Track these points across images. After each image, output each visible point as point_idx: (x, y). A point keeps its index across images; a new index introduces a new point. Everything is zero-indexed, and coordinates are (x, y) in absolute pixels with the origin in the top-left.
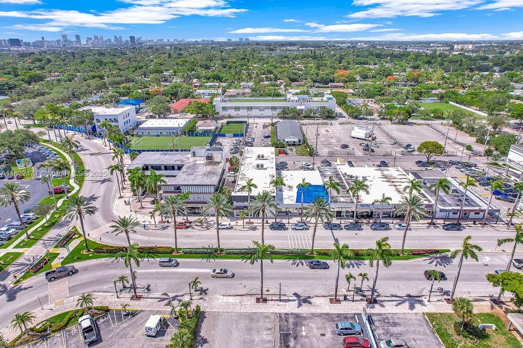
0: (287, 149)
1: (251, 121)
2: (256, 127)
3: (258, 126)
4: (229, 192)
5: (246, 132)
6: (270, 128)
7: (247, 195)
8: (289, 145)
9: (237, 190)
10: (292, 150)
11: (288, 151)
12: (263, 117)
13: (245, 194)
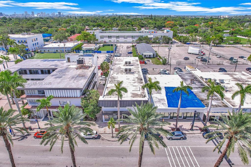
0: (146, 60)
1: (118, 45)
2: (122, 48)
3: (123, 47)
4: (96, 96)
5: (115, 50)
6: (131, 48)
7: (117, 99)
8: (147, 58)
9: (105, 94)
10: (149, 61)
11: (147, 62)
12: (127, 43)
13: (114, 98)
